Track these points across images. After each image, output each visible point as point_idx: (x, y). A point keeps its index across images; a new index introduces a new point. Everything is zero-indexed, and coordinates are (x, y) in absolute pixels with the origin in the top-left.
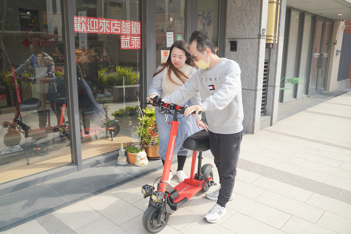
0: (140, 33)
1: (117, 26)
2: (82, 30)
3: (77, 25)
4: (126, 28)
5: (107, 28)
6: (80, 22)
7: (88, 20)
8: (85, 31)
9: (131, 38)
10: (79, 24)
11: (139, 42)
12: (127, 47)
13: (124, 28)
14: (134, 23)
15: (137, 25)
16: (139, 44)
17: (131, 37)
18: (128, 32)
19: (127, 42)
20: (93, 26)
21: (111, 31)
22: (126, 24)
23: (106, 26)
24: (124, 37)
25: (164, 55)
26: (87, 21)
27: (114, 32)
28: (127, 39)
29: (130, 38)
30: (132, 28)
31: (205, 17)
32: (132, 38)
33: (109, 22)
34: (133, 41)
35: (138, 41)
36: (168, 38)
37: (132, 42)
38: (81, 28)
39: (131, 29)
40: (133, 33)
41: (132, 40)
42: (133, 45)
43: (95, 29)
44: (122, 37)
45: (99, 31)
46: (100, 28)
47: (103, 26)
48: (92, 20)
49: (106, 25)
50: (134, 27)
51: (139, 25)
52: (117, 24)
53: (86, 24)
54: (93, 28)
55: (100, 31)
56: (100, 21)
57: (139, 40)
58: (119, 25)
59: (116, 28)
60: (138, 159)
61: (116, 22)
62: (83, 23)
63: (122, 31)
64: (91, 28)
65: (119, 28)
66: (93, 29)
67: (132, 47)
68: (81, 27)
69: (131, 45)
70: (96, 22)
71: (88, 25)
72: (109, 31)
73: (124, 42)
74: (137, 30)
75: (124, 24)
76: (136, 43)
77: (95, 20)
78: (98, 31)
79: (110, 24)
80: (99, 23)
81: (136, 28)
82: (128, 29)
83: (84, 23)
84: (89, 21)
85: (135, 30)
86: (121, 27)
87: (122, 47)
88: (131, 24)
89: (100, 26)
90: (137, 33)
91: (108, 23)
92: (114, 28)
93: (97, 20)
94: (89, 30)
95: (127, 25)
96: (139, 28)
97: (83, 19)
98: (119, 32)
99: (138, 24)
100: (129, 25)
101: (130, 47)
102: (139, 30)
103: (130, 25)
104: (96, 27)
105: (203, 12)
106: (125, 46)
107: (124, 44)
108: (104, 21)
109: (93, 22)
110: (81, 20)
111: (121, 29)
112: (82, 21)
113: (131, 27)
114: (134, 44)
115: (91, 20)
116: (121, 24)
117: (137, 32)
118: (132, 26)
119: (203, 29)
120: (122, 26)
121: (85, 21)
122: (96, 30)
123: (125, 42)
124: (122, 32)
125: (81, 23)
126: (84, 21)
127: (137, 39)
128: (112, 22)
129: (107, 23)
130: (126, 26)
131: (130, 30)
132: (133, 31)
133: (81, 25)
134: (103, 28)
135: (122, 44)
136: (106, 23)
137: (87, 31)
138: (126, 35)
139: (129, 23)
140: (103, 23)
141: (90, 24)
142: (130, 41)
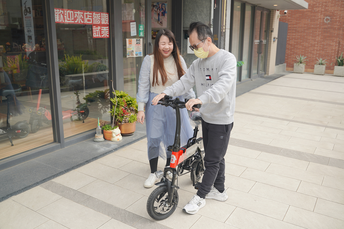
0: (108, 24)
1: (89, 17)
3: (57, 16)
4: (96, 19)
5: (81, 19)
6: (59, 14)
7: (65, 11)
8: (63, 21)
9: (101, 28)
11: (108, 31)
12: (98, 36)
13: (95, 19)
14: (103, 14)
15: (106, 16)
16: (108, 33)
17: (101, 27)
18: (98, 22)
19: (98, 31)
20: (69, 17)
21: (84, 21)
22: (97, 15)
23: (80, 17)
24: (95, 27)
25: (129, 43)
27: (87, 22)
28: (98, 29)
29: (100, 28)
30: (102, 19)
31: (159, 7)
32: (102, 27)
33: (82, 13)
34: (102, 30)
35: (107, 31)
36: (132, 27)
37: (102, 31)
38: (60, 19)
39: (101, 20)
41: (102, 29)
42: (102, 34)
43: (71, 20)
44: (94, 27)
45: (74, 22)
46: (75, 19)
47: (78, 17)
49: (80, 16)
50: (103, 18)
51: (108, 16)
52: (89, 15)
54: (69, 19)
55: (76, 22)
56: (75, 12)
57: (108, 29)
58: (91, 16)
60: (114, 135)
61: (88, 13)
62: (61, 14)
63: (94, 21)
64: (68, 19)
65: (91, 19)
67: (102, 36)
69: (101, 34)
71: (65, 17)
72: (83, 22)
73: (96, 32)
74: (106, 20)
75: (95, 15)
76: (105, 33)
77: (71, 12)
78: (73, 22)
80: (74, 14)
81: (105, 19)
82: (99, 20)
84: (66, 13)
85: (104, 20)
86: (92, 18)
87: (94, 36)
88: (101, 15)
89: (75, 17)
90: (106, 23)
91: (82, 14)
92: (87, 19)
94: (66, 21)
95: (97, 16)
96: (108, 19)
97: (61, 11)
98: (91, 22)
99: (107, 15)
100: (99, 16)
101: (100, 36)
102: (108, 20)
103: (100, 16)
104: (72, 18)
105: (158, 3)
106: (97, 35)
107: (95, 34)
108: (79, 13)
110: (59, 11)
111: (92, 19)
112: (60, 13)
114: (103, 33)
115: (68, 12)
116: (92, 15)
117: (105, 23)
118: (102, 17)
119: (158, 19)
120: (94, 17)
121: (63, 13)
122: (72, 20)
123: (96, 31)
124: (94, 23)
125: (60, 15)
127: (106, 28)
128: (85, 13)
129: (81, 15)
130: (96, 17)
132: (102, 22)
134: (77, 19)
135: (94, 34)
136: (80, 14)
137: (64, 21)
138: (97, 25)
139: (99, 14)
140: (77, 14)
141: (67, 16)
142: (101, 30)
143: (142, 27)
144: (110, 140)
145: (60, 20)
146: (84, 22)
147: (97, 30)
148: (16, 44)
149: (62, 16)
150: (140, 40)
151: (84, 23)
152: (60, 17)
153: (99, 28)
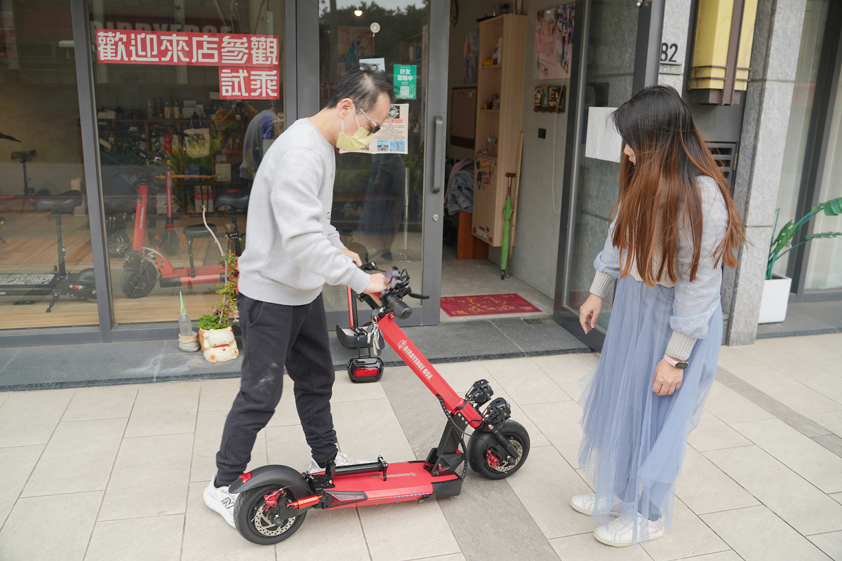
0: (275, 63)
1: (208, 48)
2: (119, 58)
3: (105, 47)
4: (233, 52)
5: (180, 54)
6: (113, 42)
7: (133, 36)
8: (126, 59)
9: (250, 75)
10: (109, 47)
11: (274, 83)
12: (237, 93)
13: (228, 52)
14: (259, 39)
15: (269, 45)
16: (275, 88)
17: (249, 72)
18: (241, 60)
19: (239, 82)
20: (144, 49)
21: (191, 58)
22: (235, 43)
23: (180, 48)
24: (229, 71)
26: (129, 39)
27: (201, 60)
28: (239, 77)
29: (246, 74)
30: (253, 52)
32: (252, 73)
33: (186, 38)
34: (255, 80)
35: (272, 81)
37: (252, 83)
38: (116, 53)
39: (250, 55)
40: (254, 62)
41: (252, 77)
42: (255, 90)
43: (149, 55)
44: (224, 71)
45: (160, 59)
46: (162, 53)
47: (170, 48)
48: (143, 35)
49: (178, 45)
50: (258, 49)
51: (275, 45)
52: (209, 42)
53: (127, 44)
54: (144, 53)
55: (163, 59)
56: (162, 37)
57: (275, 78)
58: (216, 46)
59: (205, 51)
60: (206, 343)
61: (205, 38)
62: (120, 43)
63: (224, 58)
64: (140, 53)
65: (216, 52)
66: (146, 56)
67: (253, 94)
68: (114, 51)
69: (249, 90)
70: (152, 40)
71: (133, 48)
72: (188, 60)
73: (231, 84)
74: (268, 54)
75: (229, 43)
76: (266, 86)
77: (149, 37)
78: (157, 60)
79: (189, 43)
80: (160, 43)
81: (265, 51)
82: (241, 54)
83: (123, 43)
84: (136, 39)
85: (260, 55)
86: (219, 48)
87: (224, 94)
88: (249, 42)
89: (163, 48)
90: (269, 62)
91: (184, 41)
92: (200, 52)
93: (154, 37)
94: (134, 58)
95: (237, 45)
96: (275, 50)
97: (119, 35)
98: (216, 60)
99: (272, 42)
100: (242, 43)
101: (247, 95)
102: (275, 55)
103: (246, 45)
104: (152, 50)
106: (233, 90)
107: (230, 88)
108: (174, 37)
109: (144, 41)
110: (115, 37)
111: (220, 53)
112: (117, 39)
113: (250, 48)
114: (258, 86)
115: (139, 37)
116: (221, 42)
117: (267, 60)
118: (253, 46)
120: (224, 48)
121: (125, 40)
122: (152, 56)
123: (233, 82)
124: (223, 62)
125: (116, 44)
126: (121, 39)
127: (266, 75)
128: (195, 39)
129: (181, 43)
130: (234, 47)
131: (246, 56)
132: (254, 59)
133: (114, 47)
134: (169, 54)
135: (224, 89)
136: (178, 41)
137: (129, 59)
138: (235, 68)
139: (245, 40)
140: (171, 42)
141: (136, 45)
142: (248, 81)
143: (408, 71)
144: (203, 354)
145: (116, 56)
146: (191, 60)
147: (236, 80)
149: (121, 47)
150: (398, 108)
151: (190, 62)
152: (116, 49)
153: (243, 74)
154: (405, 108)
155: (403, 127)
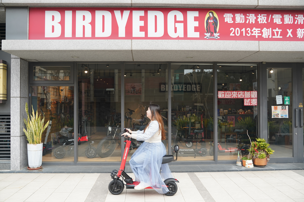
2: (222, 97)
5: (236, 96)
7: (226, 92)
8: (224, 97)
9: (251, 100)
10: (220, 95)
12: (248, 104)
13: (246, 95)
14: (253, 92)
16: (256, 103)
17: (250, 99)
21: (238, 96)
22: (248, 93)
25: (274, 109)
26: (225, 93)
27: (240, 97)
29: (250, 100)
30: (252, 95)
33: (237, 92)
36: (278, 99)
38: (222, 96)
40: (252, 97)
42: (252, 103)
44: (245, 99)
48: (228, 92)
50: (253, 94)
52: (242, 93)
53: (224, 94)
56: (232, 92)
57: (256, 101)
59: (241, 95)
60: (246, 163)
61: (241, 92)
65: (243, 95)
66: (228, 96)
67: (251, 104)
69: (250, 103)
70: (230, 93)
71: (225, 95)
74: (255, 95)
75: (246, 93)
76: (254, 102)
77: (229, 92)
79: (238, 94)
82: (249, 95)
85: (253, 95)
87: (245, 104)
88: (251, 93)
89: (232, 95)
90: (255, 97)
92: (240, 95)
93: (230, 92)
94: (226, 97)
96: (256, 94)
98: (243, 97)
103: (250, 93)
104: (230, 95)
106: (247, 104)
108: (234, 92)
109: (228, 93)
112: (222, 93)
113: (251, 94)
114: (253, 103)
115: (227, 92)
116: (244, 93)
117: (254, 97)
121: (224, 93)
122: (230, 96)
124: (245, 97)
125: (222, 94)
126: (223, 93)
127: (254, 100)
128: (239, 92)
131: (250, 96)
132: (252, 96)
134: (233, 96)
135: (245, 103)
138: (247, 99)
139: (250, 92)
140: (234, 93)
141: (226, 94)
142: (250, 101)
143: (288, 98)
144: (244, 166)
147: (248, 101)
148: (234, 109)
150: (285, 107)
151: (238, 97)
152: (222, 95)
153: (249, 100)
154: (287, 107)
155: (287, 111)
